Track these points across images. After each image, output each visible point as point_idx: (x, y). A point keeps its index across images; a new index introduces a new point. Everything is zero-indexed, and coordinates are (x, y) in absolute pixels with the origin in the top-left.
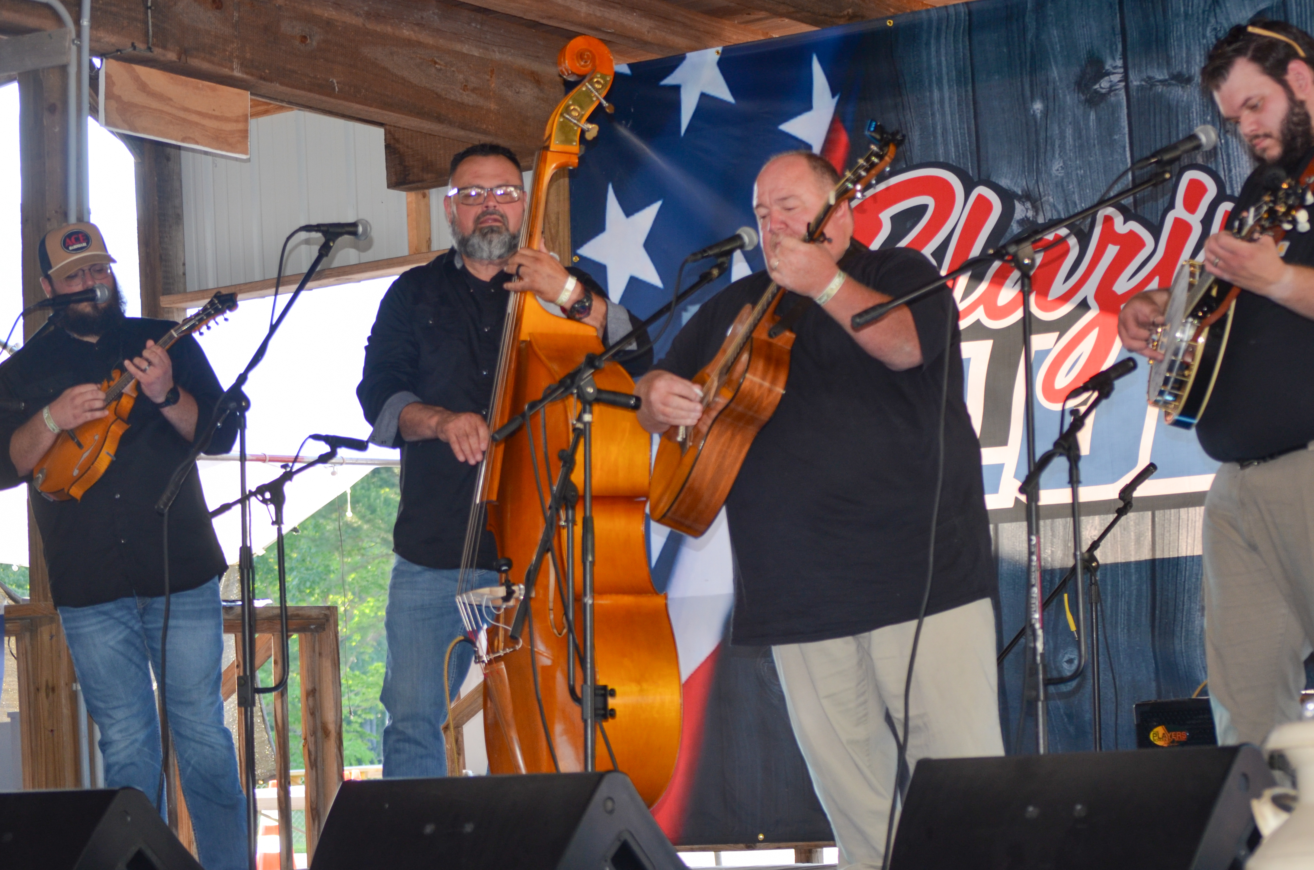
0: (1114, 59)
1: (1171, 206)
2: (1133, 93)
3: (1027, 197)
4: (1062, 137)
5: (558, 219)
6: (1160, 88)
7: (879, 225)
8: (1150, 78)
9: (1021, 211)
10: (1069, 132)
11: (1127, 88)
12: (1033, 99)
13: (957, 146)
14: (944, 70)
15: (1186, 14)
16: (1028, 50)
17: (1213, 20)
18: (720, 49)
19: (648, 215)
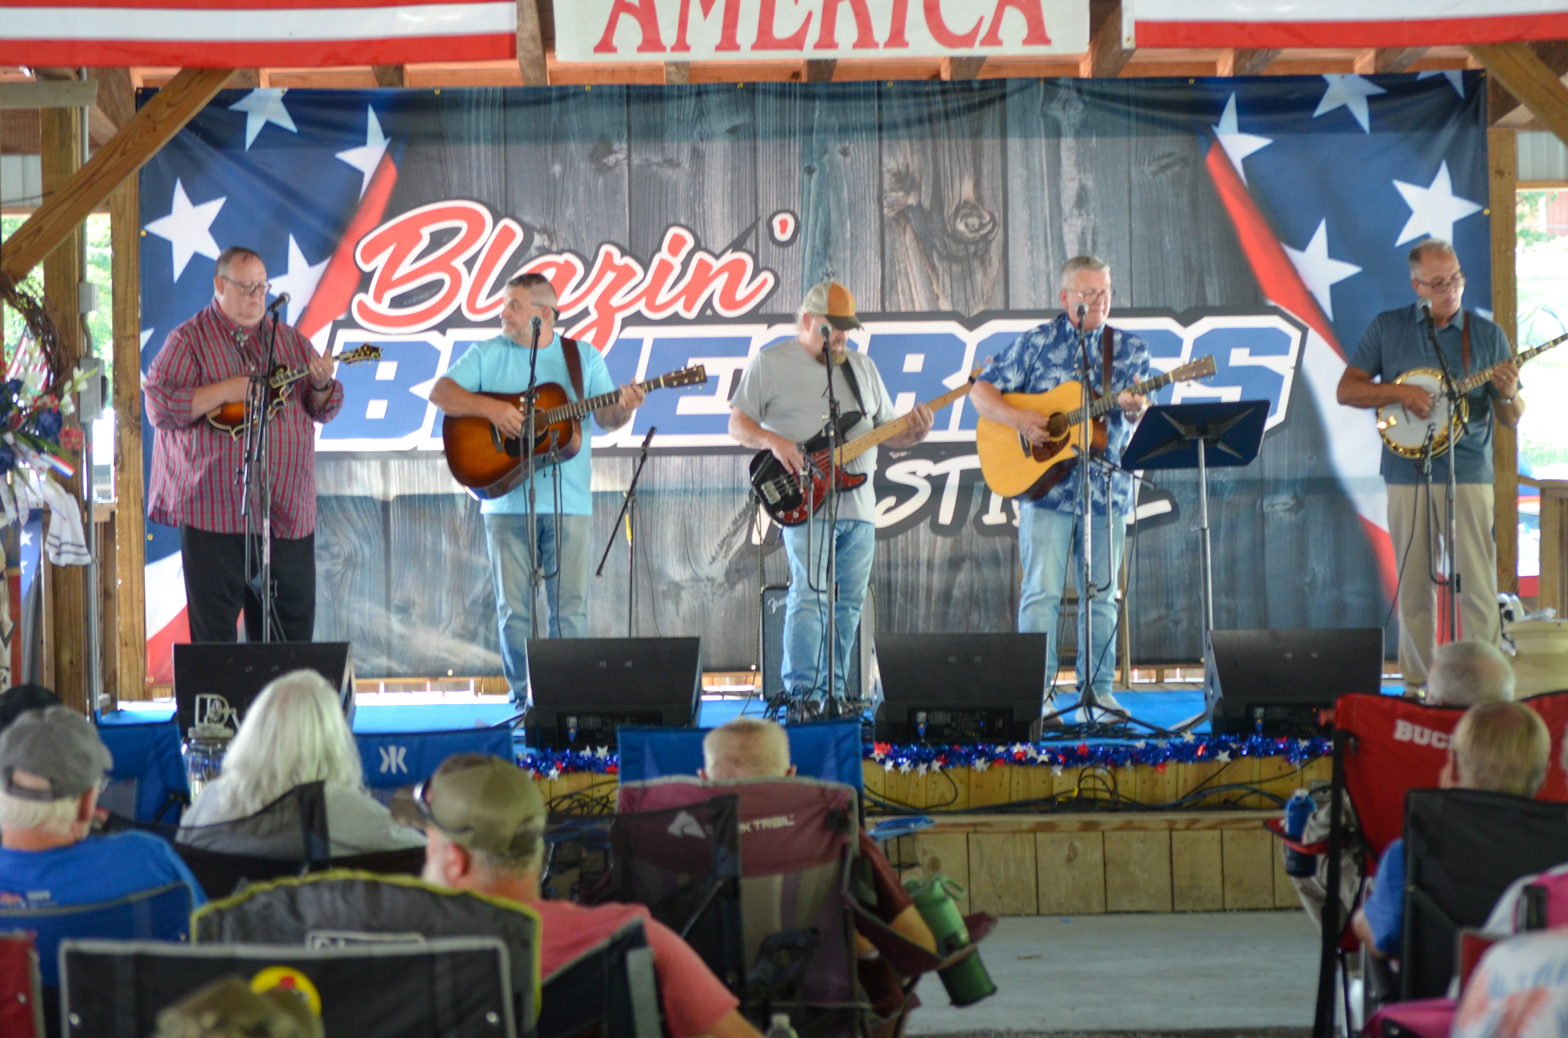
0: (620, 142)
1: (659, 249)
2: (634, 168)
3: (544, 231)
4: (576, 191)
5: (124, 200)
6: (655, 168)
7: (419, 238)
8: (647, 160)
9: (538, 240)
10: (581, 189)
11: (629, 164)
12: (553, 163)
13: (489, 189)
14: (482, 133)
15: (678, 120)
16: (552, 127)
17: (699, 127)
18: (286, 90)
19: (213, 208)
